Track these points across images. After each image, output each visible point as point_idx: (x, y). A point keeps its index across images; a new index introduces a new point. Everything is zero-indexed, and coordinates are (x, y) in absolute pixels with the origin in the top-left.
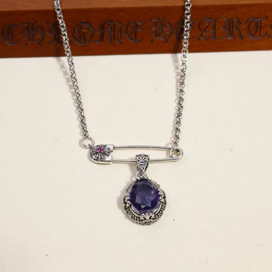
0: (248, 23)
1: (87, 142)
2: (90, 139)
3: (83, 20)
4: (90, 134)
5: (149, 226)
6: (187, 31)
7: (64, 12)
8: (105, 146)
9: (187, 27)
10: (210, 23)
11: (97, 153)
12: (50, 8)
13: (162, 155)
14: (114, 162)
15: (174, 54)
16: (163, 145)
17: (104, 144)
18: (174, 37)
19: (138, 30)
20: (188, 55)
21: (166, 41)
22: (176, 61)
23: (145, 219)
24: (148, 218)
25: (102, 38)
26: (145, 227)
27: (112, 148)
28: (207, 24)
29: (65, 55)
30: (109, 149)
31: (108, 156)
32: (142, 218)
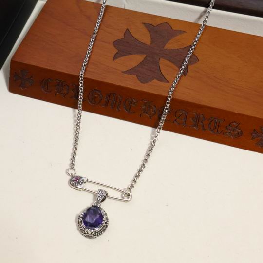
0: (210, 121)
1: (71, 172)
2: (74, 170)
3: (96, 88)
4: (75, 167)
5: (90, 239)
6: (165, 114)
7: (85, 80)
8: (81, 178)
9: (166, 112)
10: (183, 113)
11: (74, 181)
12: (77, 75)
14: (84, 190)
15: (154, 129)
17: (81, 176)
18: (156, 117)
19: (133, 105)
21: (150, 118)
22: (153, 133)
23: (88, 233)
24: (90, 233)
25: (107, 103)
26: (87, 239)
27: (85, 180)
28: (181, 114)
30: (83, 180)
31: (81, 184)
32: (86, 232)
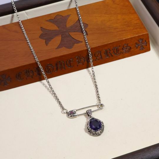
1: (65, 111)
2: (66, 110)
3: (48, 64)
4: (65, 108)
5: (100, 136)
6: (91, 58)
7: (41, 62)
8: (73, 111)
9: (91, 57)
10: (99, 53)
11: (71, 114)
12: (34, 62)
13: (96, 108)
14: (79, 115)
15: (87, 69)
16: (95, 104)
17: (72, 110)
18: (86, 62)
19: (71, 62)
20: (94, 67)
21: (83, 64)
22: (89, 71)
23: (98, 133)
24: (99, 132)
25: (57, 69)
26: (99, 137)
27: (75, 110)
28: (97, 54)
29: (45, 79)
30: (75, 111)
31: (75, 114)
32: (97, 133)
